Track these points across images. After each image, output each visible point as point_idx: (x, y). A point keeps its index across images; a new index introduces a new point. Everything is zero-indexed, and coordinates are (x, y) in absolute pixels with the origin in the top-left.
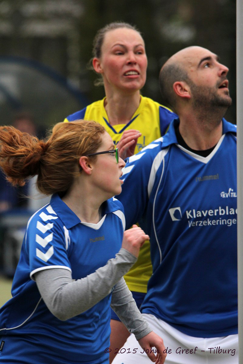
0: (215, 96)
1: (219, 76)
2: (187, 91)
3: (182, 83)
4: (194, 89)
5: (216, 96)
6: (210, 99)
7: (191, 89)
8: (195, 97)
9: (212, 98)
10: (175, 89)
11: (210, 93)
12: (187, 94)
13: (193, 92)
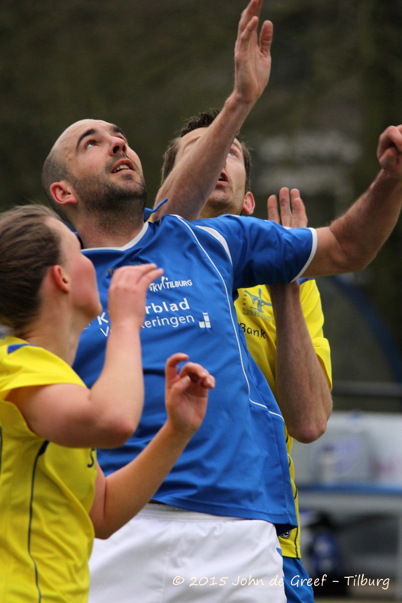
0: (108, 187)
1: (111, 155)
2: (69, 194)
3: (62, 183)
4: (77, 186)
5: (110, 185)
6: (103, 192)
7: (74, 188)
8: (82, 198)
9: (105, 191)
10: (54, 195)
11: (99, 184)
12: (71, 198)
13: (78, 190)
